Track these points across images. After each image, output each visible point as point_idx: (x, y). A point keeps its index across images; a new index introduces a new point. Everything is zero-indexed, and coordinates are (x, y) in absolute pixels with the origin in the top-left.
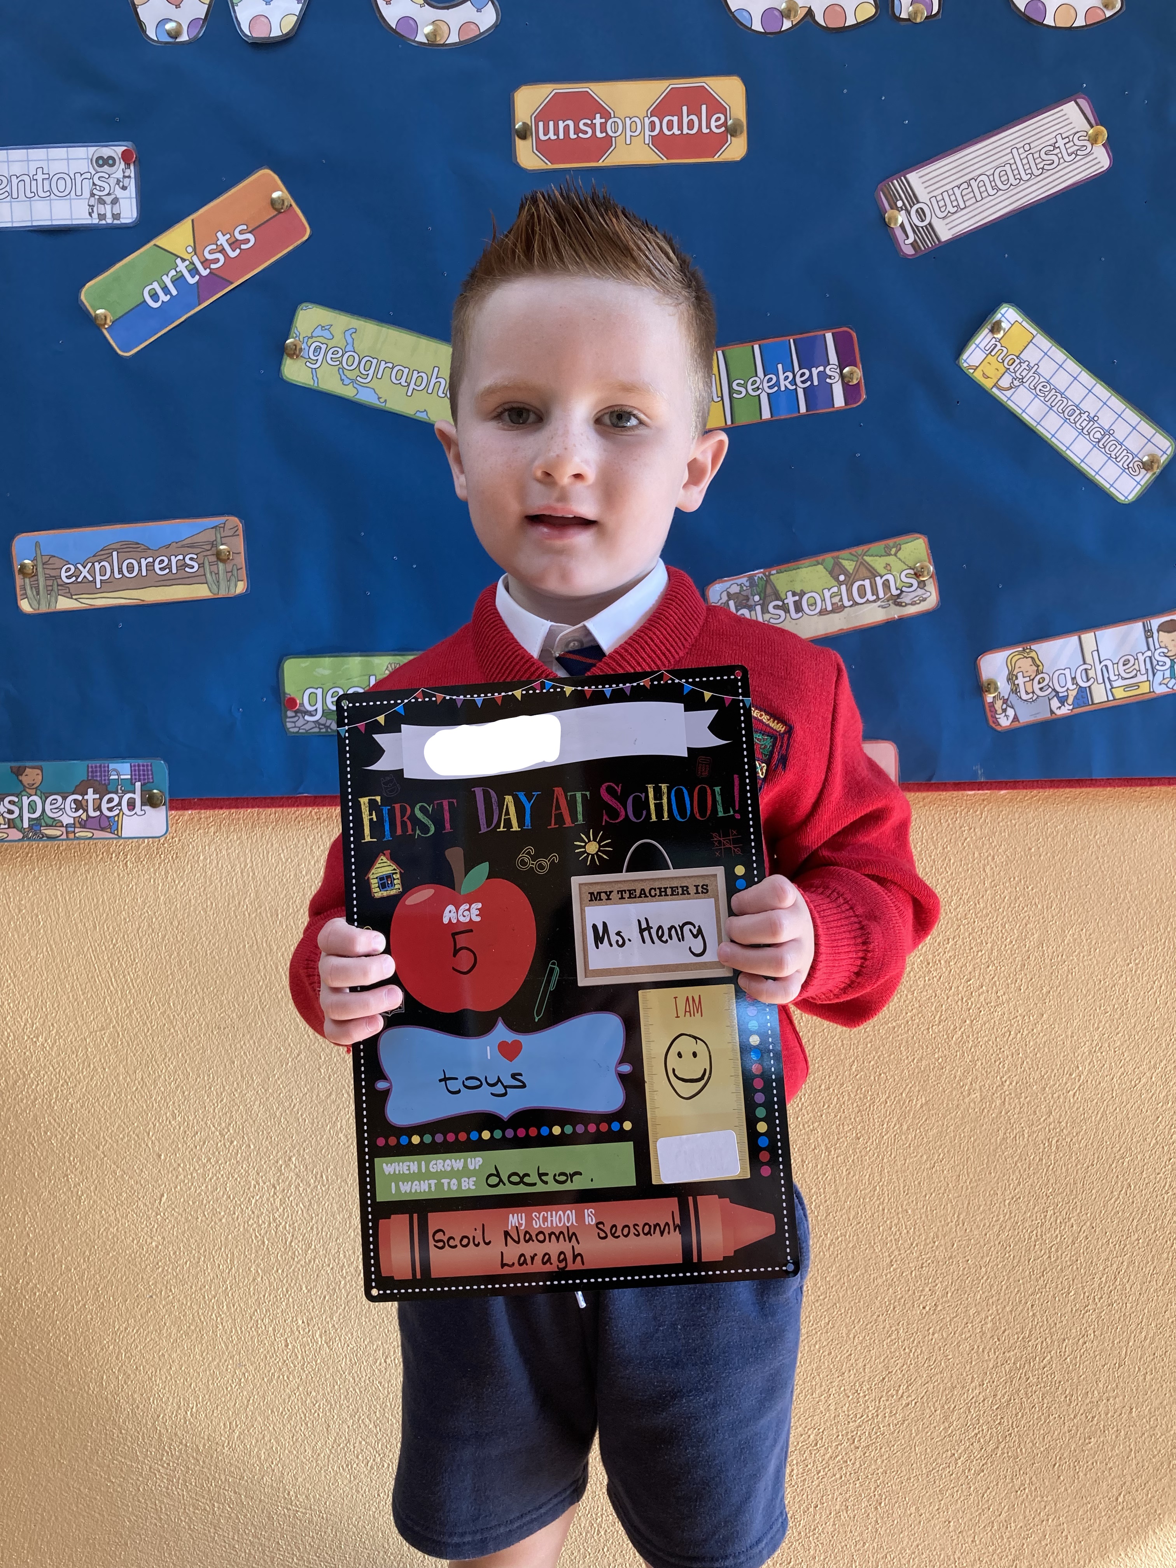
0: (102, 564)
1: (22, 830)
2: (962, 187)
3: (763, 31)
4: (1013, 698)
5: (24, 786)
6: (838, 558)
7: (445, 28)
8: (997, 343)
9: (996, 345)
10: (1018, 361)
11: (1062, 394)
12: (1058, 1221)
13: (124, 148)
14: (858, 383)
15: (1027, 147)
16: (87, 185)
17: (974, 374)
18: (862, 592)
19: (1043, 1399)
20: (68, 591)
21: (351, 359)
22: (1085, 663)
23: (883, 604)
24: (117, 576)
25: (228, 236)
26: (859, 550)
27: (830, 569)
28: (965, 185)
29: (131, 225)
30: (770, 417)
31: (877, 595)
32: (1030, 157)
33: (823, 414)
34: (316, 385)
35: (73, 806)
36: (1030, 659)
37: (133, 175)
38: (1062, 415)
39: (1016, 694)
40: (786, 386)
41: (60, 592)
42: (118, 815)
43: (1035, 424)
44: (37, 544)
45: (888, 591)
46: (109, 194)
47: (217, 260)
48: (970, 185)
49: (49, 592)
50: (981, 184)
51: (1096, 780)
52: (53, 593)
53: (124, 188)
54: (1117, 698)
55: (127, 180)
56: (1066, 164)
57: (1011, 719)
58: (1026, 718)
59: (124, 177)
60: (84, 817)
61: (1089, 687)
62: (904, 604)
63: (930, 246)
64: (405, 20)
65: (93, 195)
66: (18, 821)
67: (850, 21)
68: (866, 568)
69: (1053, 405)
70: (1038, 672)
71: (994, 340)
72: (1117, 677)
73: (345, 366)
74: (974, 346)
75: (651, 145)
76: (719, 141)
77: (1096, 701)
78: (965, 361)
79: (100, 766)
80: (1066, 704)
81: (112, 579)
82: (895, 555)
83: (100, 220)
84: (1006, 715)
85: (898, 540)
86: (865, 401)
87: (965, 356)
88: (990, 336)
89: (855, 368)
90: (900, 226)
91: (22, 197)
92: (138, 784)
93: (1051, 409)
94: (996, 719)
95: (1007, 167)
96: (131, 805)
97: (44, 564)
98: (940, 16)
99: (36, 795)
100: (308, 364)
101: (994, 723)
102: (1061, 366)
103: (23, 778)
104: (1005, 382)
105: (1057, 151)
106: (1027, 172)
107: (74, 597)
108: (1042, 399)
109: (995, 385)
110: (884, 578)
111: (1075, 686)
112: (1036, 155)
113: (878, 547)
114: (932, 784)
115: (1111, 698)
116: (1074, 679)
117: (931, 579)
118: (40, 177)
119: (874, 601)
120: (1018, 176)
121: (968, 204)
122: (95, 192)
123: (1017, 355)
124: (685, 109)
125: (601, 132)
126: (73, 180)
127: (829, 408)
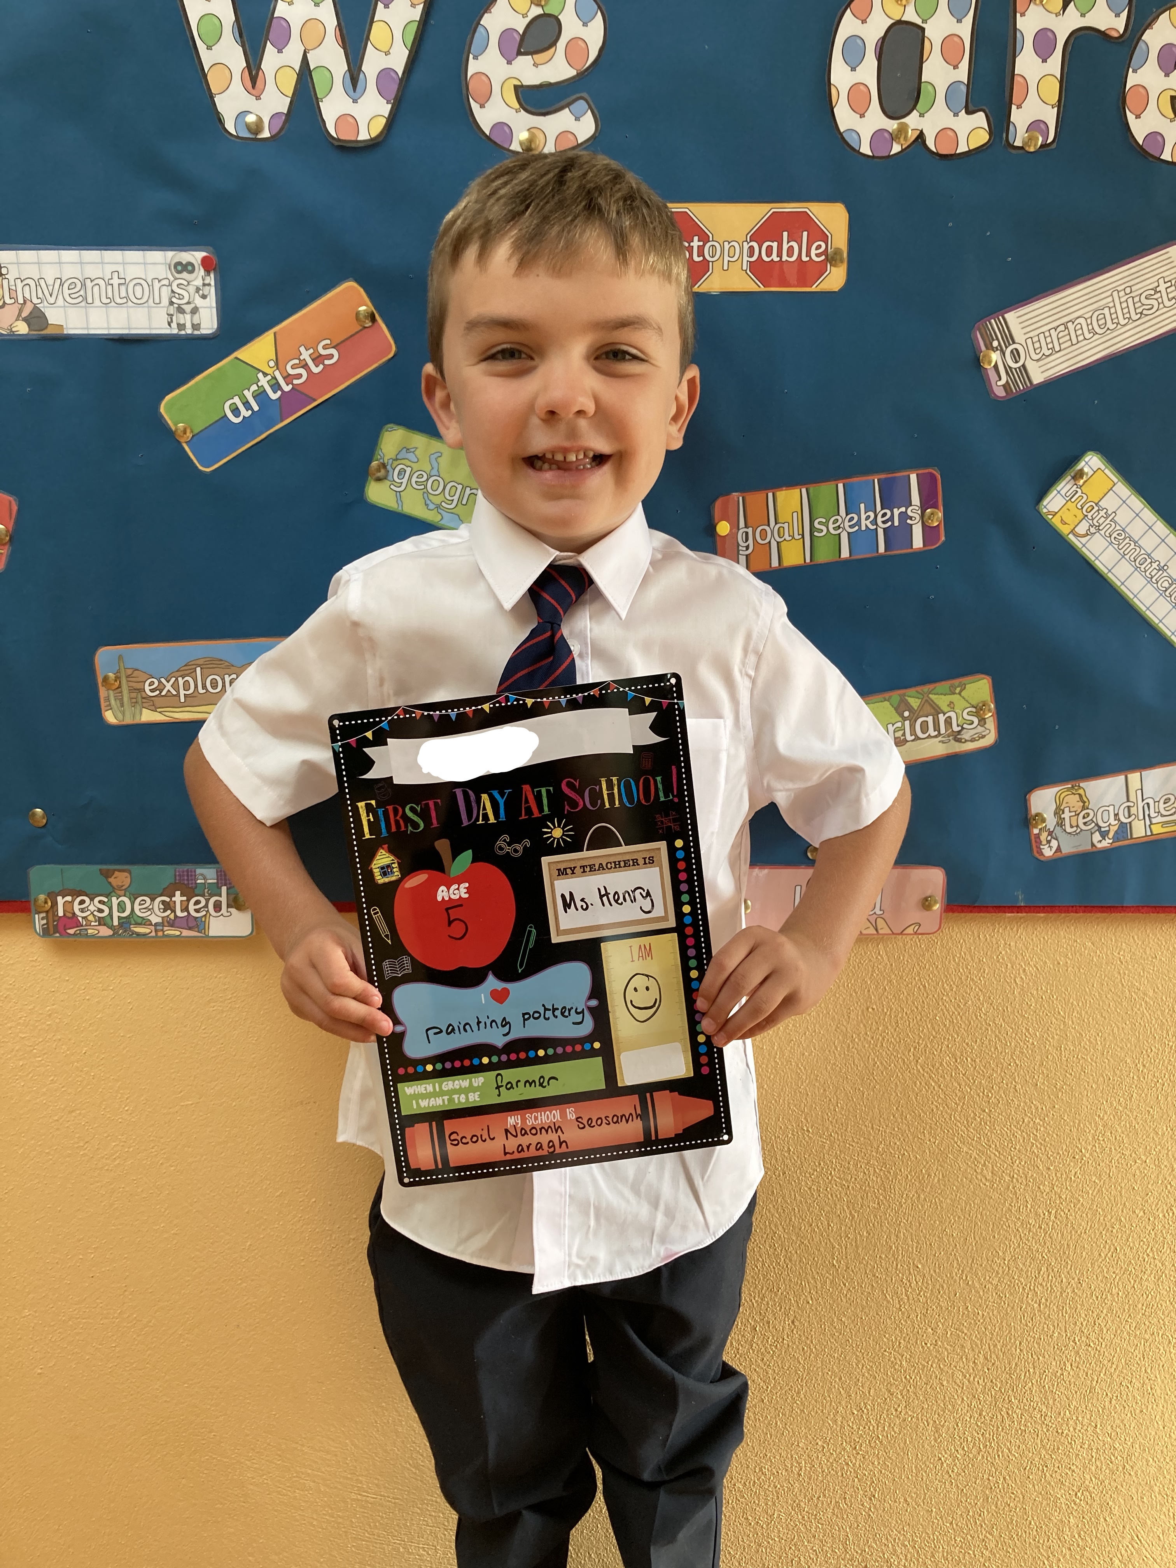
0: (186, 678)
1: (111, 927)
2: (1059, 329)
3: (871, 154)
4: (1058, 831)
5: (114, 888)
6: (904, 695)
7: (542, 137)
8: (1078, 489)
9: (1077, 492)
10: (1096, 508)
11: (1135, 542)
12: (1050, 1277)
13: (204, 254)
14: (938, 525)
15: (1128, 290)
16: (165, 292)
17: (1053, 520)
18: (924, 727)
19: (1021, 1418)
20: (152, 703)
21: (436, 484)
22: (1128, 800)
23: (943, 739)
24: (201, 691)
25: (311, 351)
26: (926, 688)
27: (895, 706)
28: (1062, 328)
29: (211, 336)
30: (848, 556)
31: (939, 732)
32: (1130, 301)
33: (901, 555)
34: (400, 508)
35: (162, 906)
36: (1077, 796)
37: (213, 283)
38: (1133, 563)
39: (1061, 827)
40: (866, 525)
41: (145, 705)
42: (205, 915)
43: (1106, 571)
44: (120, 657)
45: (949, 727)
46: (188, 303)
47: (300, 376)
48: (1066, 328)
49: (134, 704)
50: (1079, 326)
51: (1127, 907)
52: (138, 707)
53: (204, 297)
54: (1154, 833)
55: (207, 288)
56: (1165, 310)
57: (1054, 849)
58: (1067, 850)
59: (204, 285)
60: (172, 916)
61: (1130, 823)
62: (963, 740)
63: (1022, 388)
64: (500, 126)
65: (171, 303)
66: (108, 920)
67: (962, 148)
68: (931, 706)
69: (1126, 553)
70: (1084, 808)
71: (1075, 486)
72: (1157, 814)
73: (430, 491)
74: (1055, 492)
75: (748, 271)
76: (820, 270)
77: (1134, 836)
78: (1045, 507)
79: (187, 871)
80: (1106, 838)
81: (196, 694)
82: (960, 694)
83: (180, 330)
84: (1049, 846)
85: (964, 680)
86: (944, 543)
87: (1045, 502)
88: (1072, 482)
89: (936, 510)
90: (994, 366)
91: (97, 302)
92: (224, 889)
93: (1123, 557)
94: (1041, 849)
95: (1106, 311)
96: (218, 907)
97: (128, 677)
98: (1054, 146)
99: (125, 896)
100: (392, 487)
101: (1038, 852)
102: (1137, 515)
103: (111, 880)
104: (1082, 529)
105: (1159, 295)
106: (1125, 317)
107: (159, 710)
108: (1116, 546)
109: (1072, 531)
110: (947, 715)
111: (1117, 822)
112: (1136, 299)
113: (944, 686)
114: (975, 907)
115: (1149, 833)
116: (1116, 815)
117: (992, 718)
118: (116, 281)
119: (936, 737)
120: (1116, 321)
121: (1063, 346)
122: (174, 300)
123: (1097, 502)
124: (785, 234)
125: (699, 256)
126: (151, 287)
127: (907, 549)
